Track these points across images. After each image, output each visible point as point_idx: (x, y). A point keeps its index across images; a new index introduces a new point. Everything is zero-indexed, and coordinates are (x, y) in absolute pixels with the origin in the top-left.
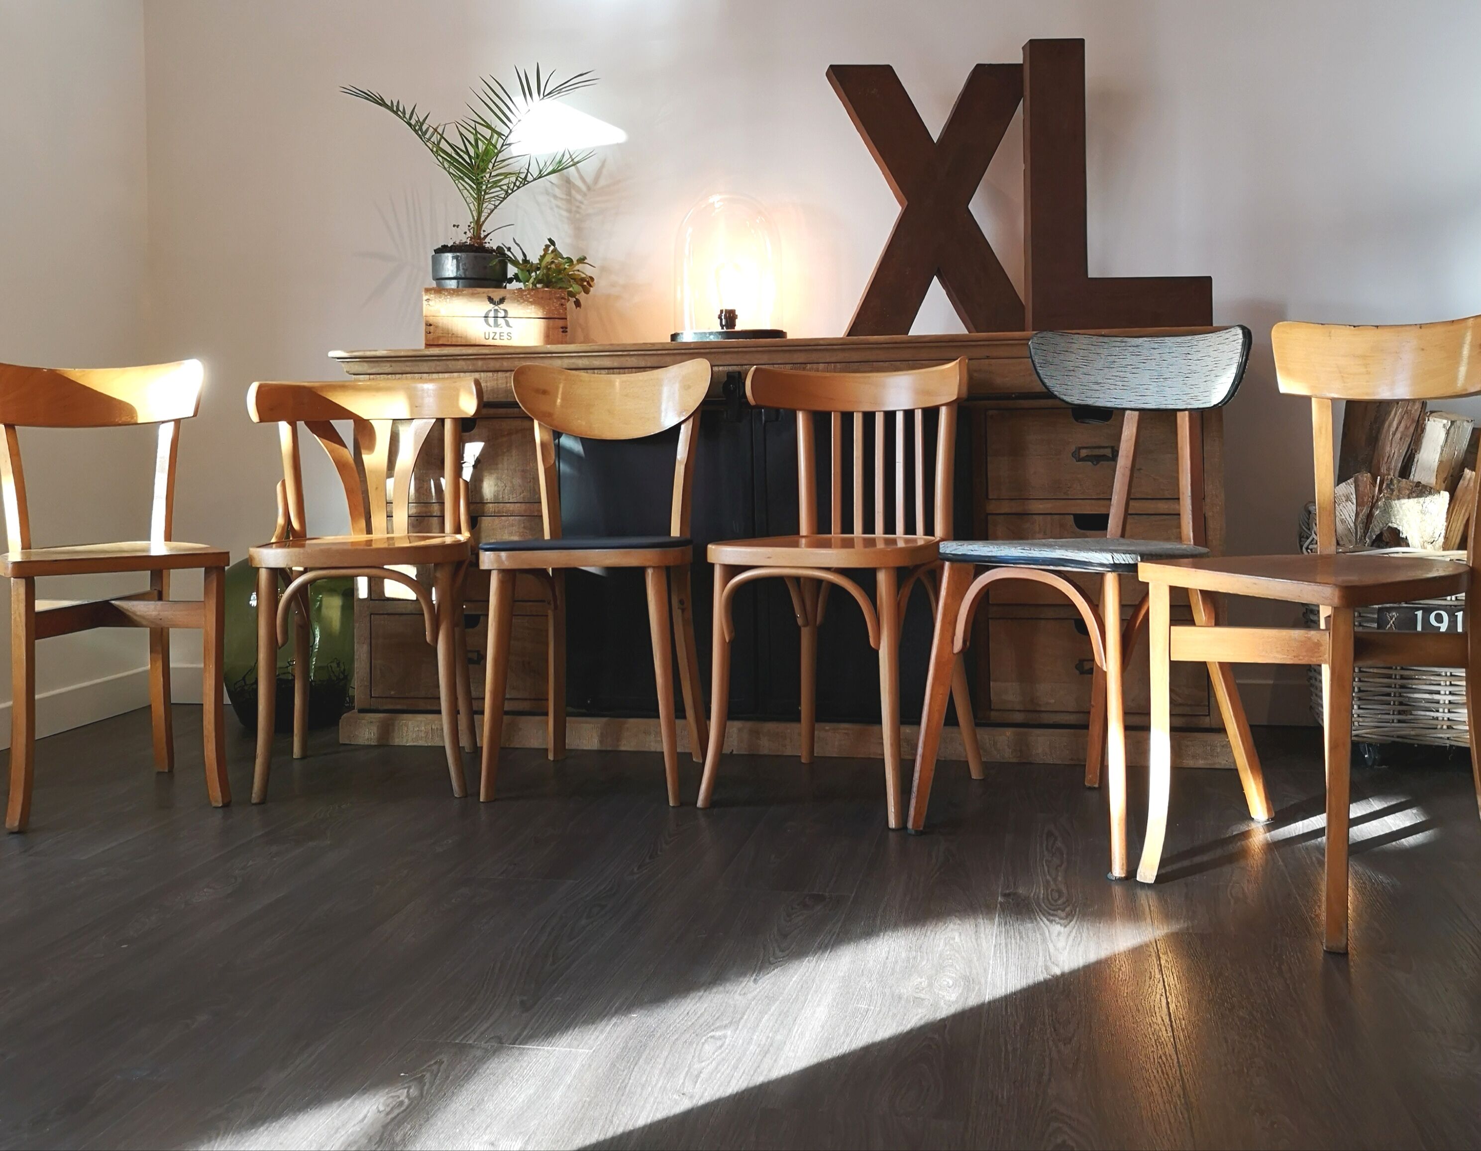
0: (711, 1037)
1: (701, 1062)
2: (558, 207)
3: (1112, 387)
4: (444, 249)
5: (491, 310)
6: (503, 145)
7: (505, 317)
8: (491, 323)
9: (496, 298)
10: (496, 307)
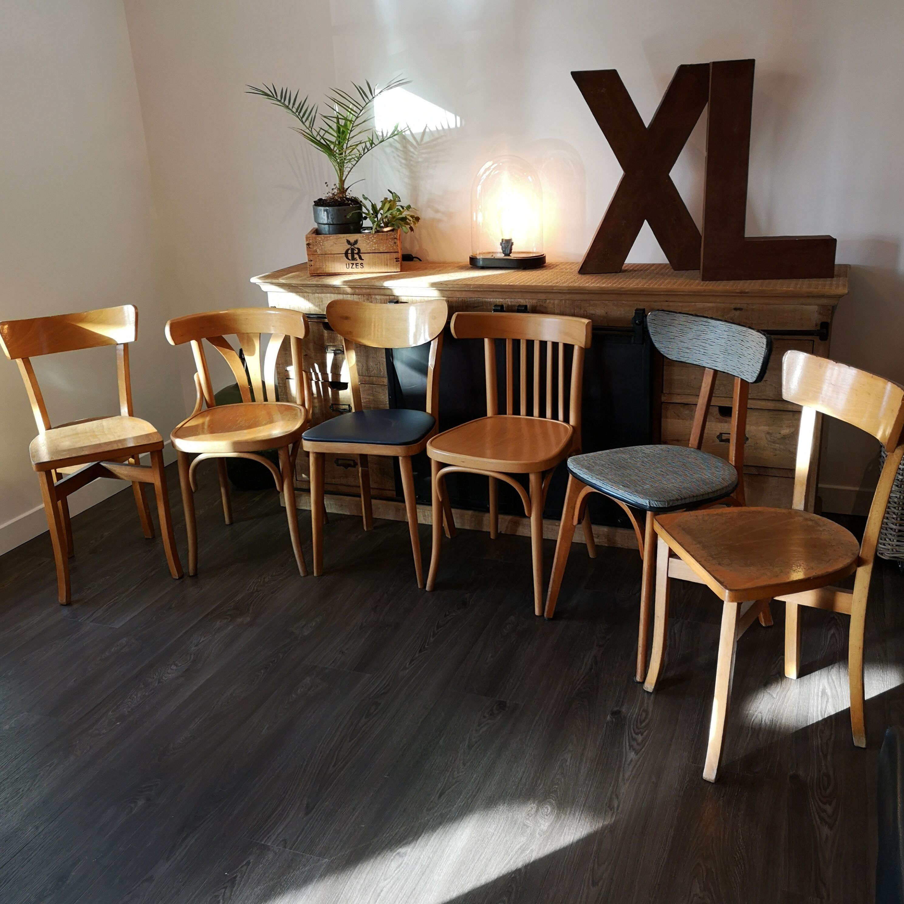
1: (385, 879)
2: (398, 156)
4: (320, 202)
5: (349, 249)
6: (353, 127)
7: (359, 253)
8: (350, 258)
9: (352, 241)
10: (353, 247)
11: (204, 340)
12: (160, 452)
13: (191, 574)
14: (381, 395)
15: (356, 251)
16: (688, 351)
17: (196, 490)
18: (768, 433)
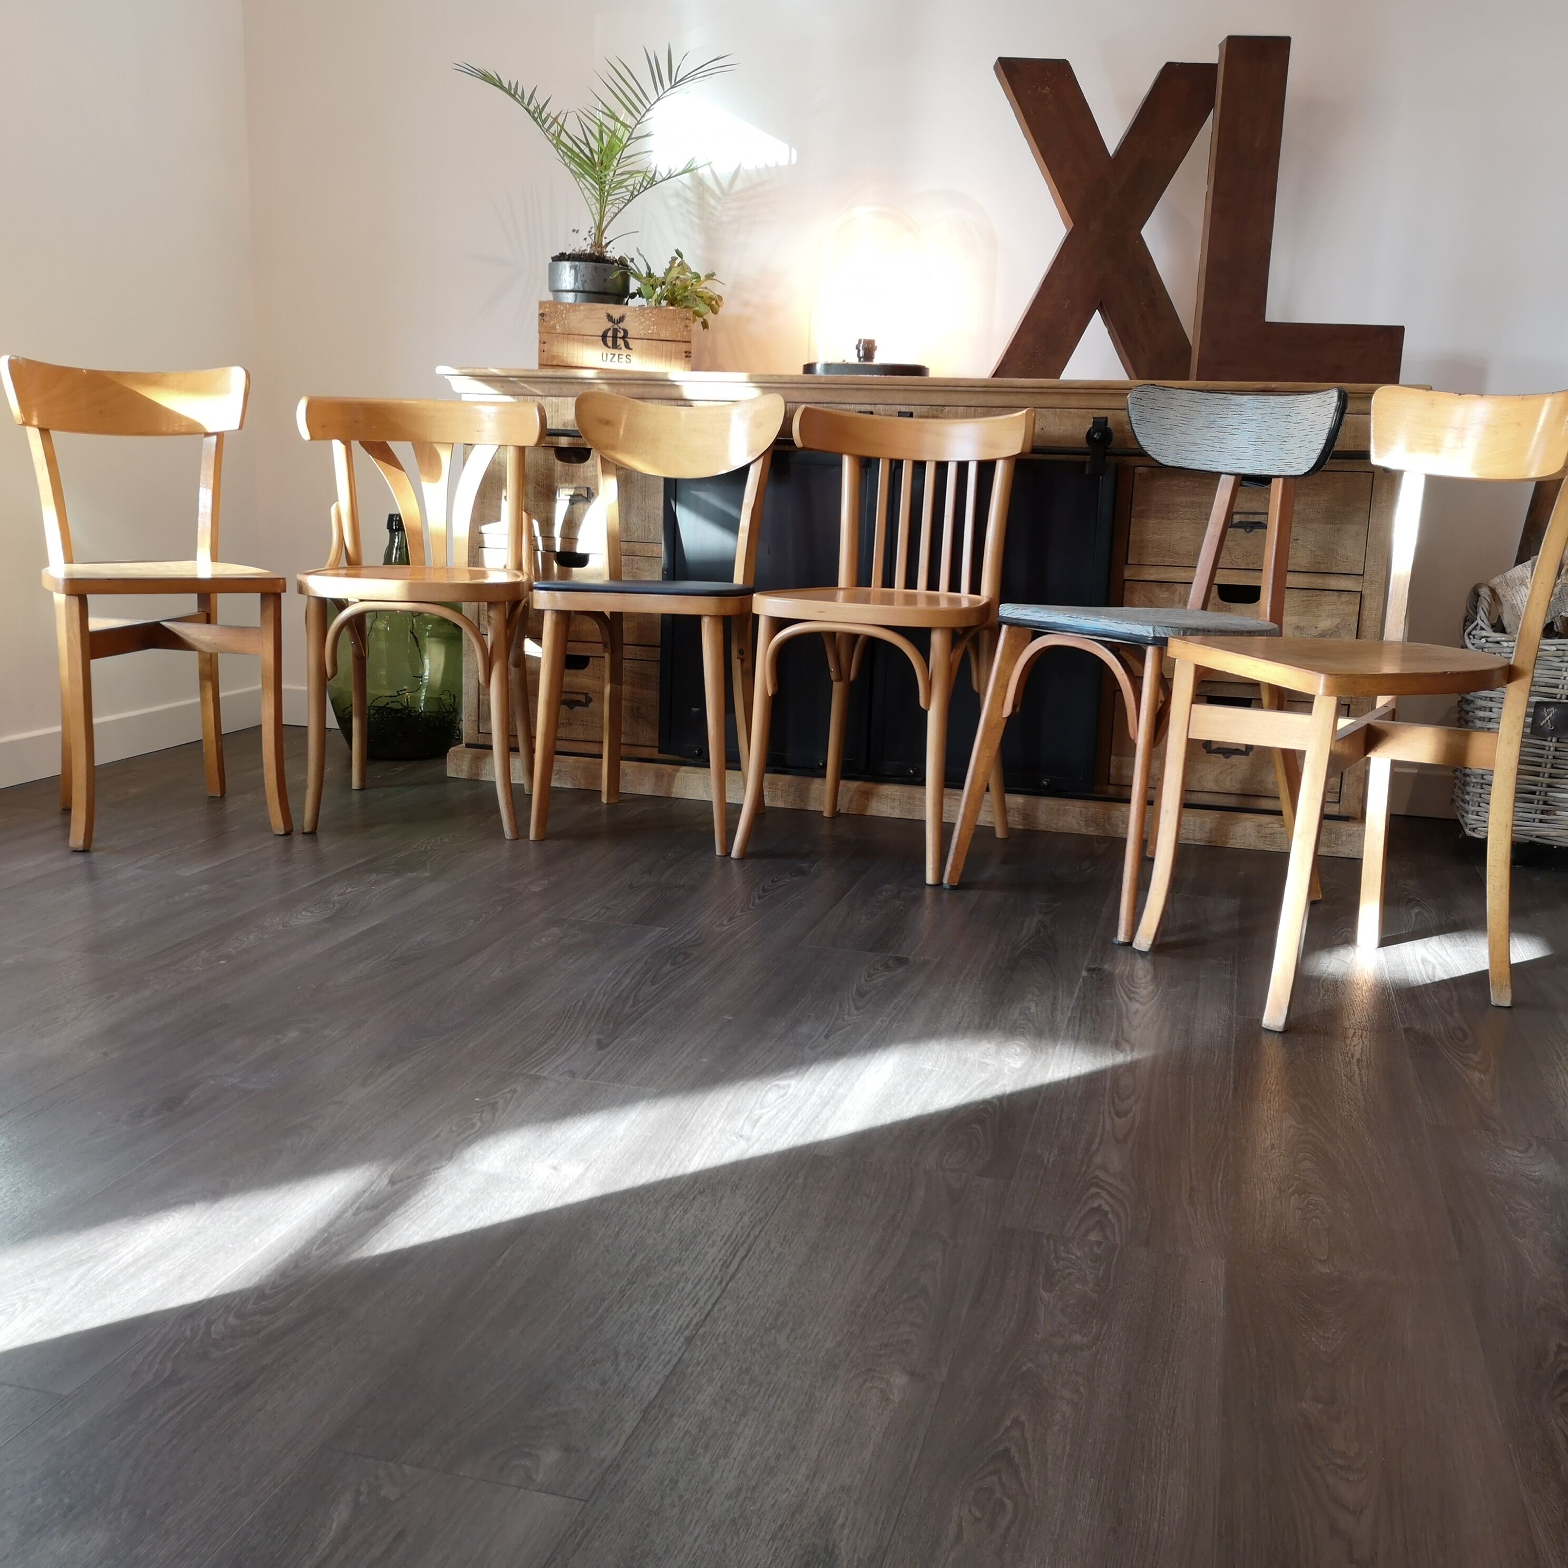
0: (775, 1085)
1: (762, 1107)
2: (689, 212)
3: (1209, 448)
4: (562, 257)
5: (610, 329)
6: (629, 139)
7: (624, 338)
8: (610, 343)
9: (616, 316)
10: (616, 326)
11: (355, 444)
12: (277, 597)
13: (307, 830)
14: (648, 574)
15: (621, 334)
16: (1193, 448)
17: (333, 676)
18: (1297, 627)
